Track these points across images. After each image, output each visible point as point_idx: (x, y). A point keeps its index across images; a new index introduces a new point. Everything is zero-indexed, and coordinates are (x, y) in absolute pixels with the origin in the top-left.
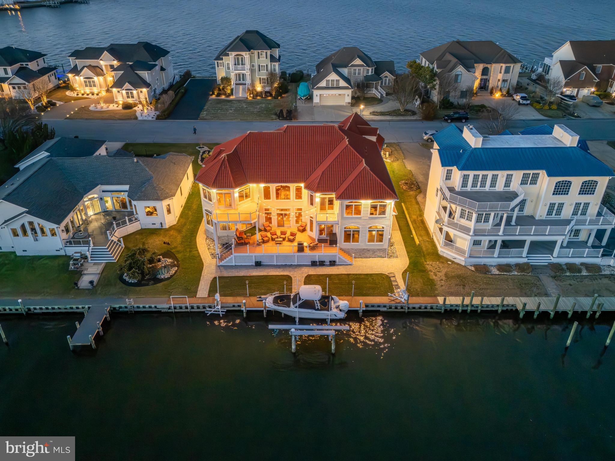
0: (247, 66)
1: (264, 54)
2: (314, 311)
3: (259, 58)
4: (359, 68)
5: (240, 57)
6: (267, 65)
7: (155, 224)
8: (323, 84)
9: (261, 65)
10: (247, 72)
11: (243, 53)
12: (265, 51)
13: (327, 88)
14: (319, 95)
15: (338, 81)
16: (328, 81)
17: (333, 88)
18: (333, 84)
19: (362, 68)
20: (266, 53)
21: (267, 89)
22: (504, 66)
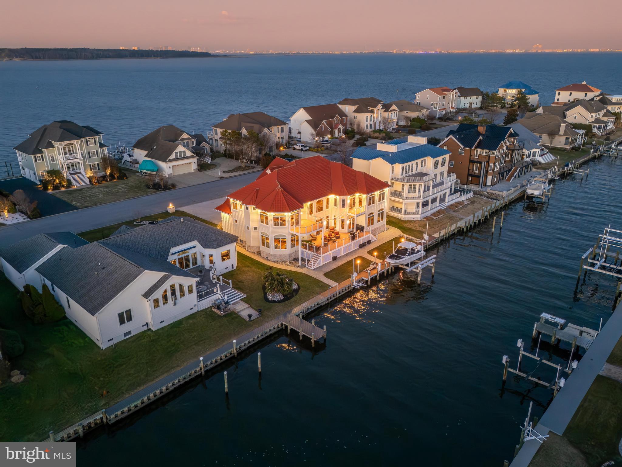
0: (79, 155)
1: (92, 141)
2: (416, 255)
3: (88, 145)
4: (187, 141)
5: (71, 146)
6: (97, 151)
7: (228, 268)
8: (173, 156)
9: (90, 151)
10: (80, 160)
11: (74, 142)
12: (93, 137)
13: (176, 159)
14: (171, 167)
15: (184, 152)
16: (176, 153)
17: (181, 159)
18: (180, 155)
19: (189, 141)
20: (95, 139)
21: (101, 174)
22: (280, 127)
